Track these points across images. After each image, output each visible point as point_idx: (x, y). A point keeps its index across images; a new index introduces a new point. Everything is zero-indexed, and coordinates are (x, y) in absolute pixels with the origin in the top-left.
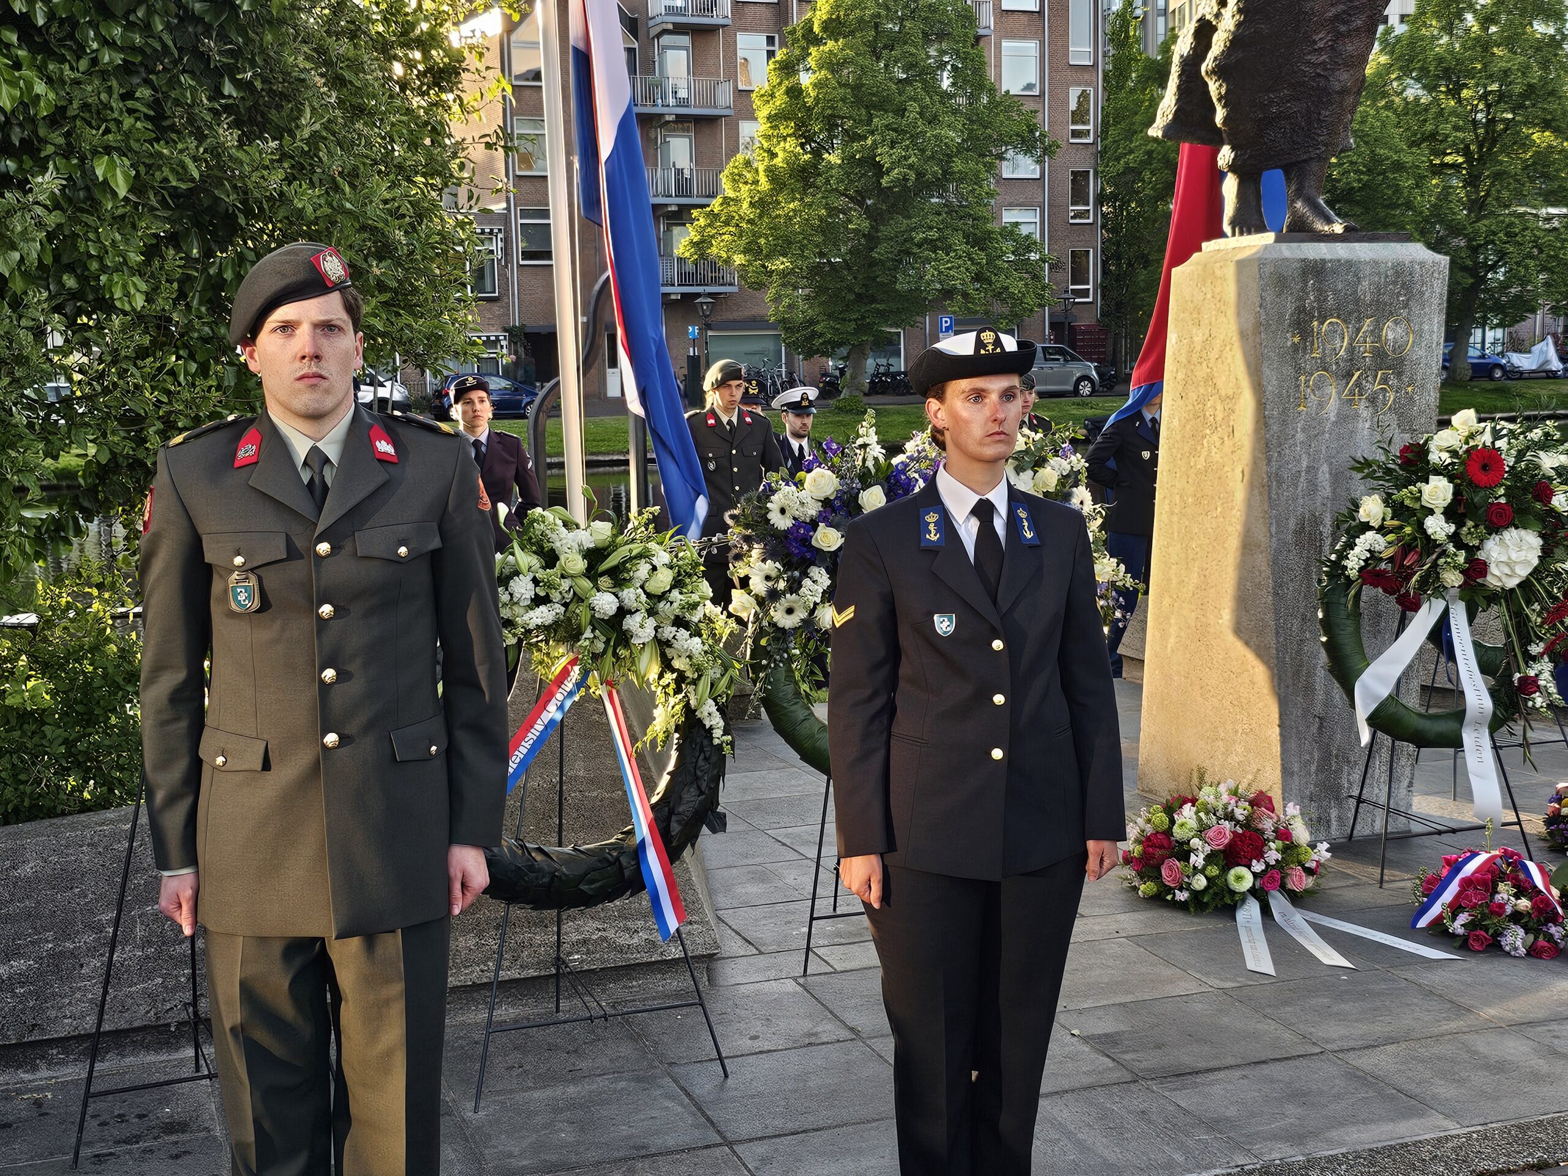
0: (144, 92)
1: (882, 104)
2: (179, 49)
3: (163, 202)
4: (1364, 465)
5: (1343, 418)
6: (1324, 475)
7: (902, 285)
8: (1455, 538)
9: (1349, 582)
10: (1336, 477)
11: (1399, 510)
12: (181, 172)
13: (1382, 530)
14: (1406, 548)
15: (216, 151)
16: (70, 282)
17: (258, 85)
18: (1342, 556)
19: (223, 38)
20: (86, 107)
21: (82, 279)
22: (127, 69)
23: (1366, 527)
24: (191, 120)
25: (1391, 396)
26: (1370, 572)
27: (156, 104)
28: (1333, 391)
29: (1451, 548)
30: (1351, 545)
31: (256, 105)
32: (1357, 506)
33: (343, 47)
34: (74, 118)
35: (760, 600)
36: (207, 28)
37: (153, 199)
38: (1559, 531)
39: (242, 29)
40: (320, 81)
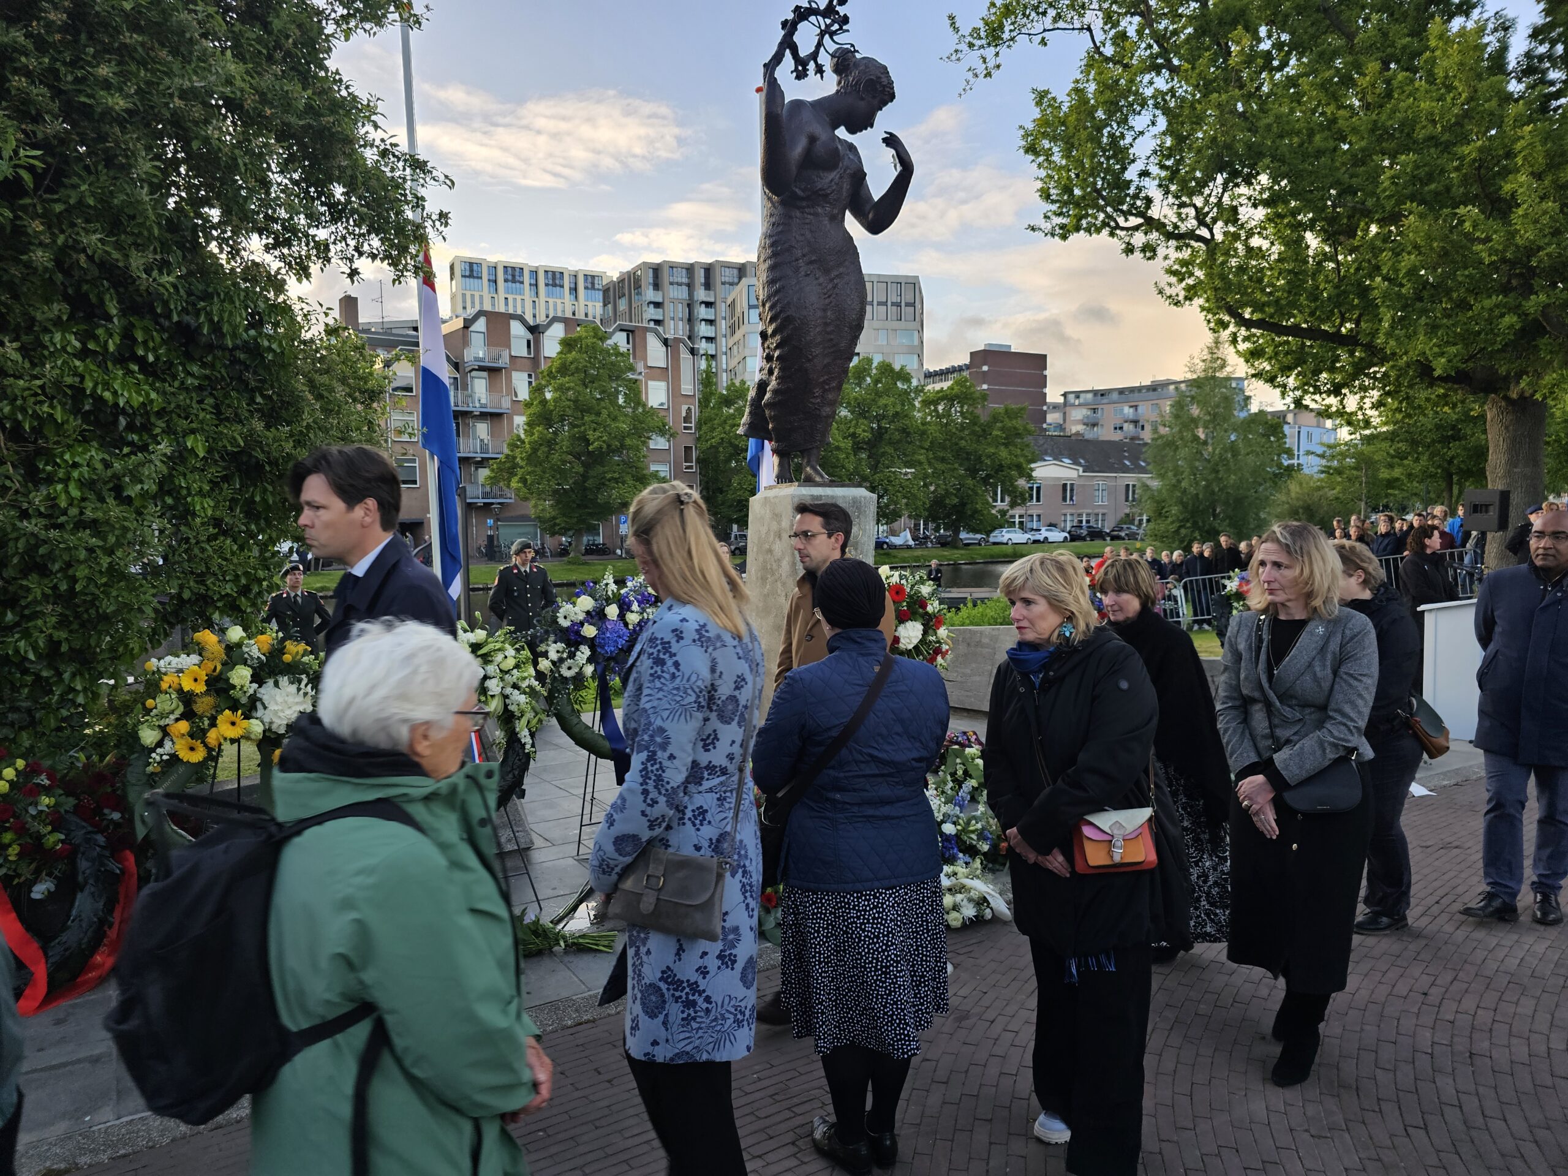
0: (210, 401)
1: (589, 410)
2: (231, 378)
3: (222, 457)
7: (601, 499)
12: (233, 441)
15: (252, 431)
16: (169, 501)
17: (275, 397)
19: (255, 373)
20: (178, 406)
21: (177, 499)
22: (200, 388)
24: (236, 415)
27: (216, 406)
31: (273, 409)
33: (324, 379)
34: (172, 412)
35: (554, 663)
36: (247, 368)
37: (217, 457)
38: (930, 623)
39: (267, 368)
40: (310, 397)
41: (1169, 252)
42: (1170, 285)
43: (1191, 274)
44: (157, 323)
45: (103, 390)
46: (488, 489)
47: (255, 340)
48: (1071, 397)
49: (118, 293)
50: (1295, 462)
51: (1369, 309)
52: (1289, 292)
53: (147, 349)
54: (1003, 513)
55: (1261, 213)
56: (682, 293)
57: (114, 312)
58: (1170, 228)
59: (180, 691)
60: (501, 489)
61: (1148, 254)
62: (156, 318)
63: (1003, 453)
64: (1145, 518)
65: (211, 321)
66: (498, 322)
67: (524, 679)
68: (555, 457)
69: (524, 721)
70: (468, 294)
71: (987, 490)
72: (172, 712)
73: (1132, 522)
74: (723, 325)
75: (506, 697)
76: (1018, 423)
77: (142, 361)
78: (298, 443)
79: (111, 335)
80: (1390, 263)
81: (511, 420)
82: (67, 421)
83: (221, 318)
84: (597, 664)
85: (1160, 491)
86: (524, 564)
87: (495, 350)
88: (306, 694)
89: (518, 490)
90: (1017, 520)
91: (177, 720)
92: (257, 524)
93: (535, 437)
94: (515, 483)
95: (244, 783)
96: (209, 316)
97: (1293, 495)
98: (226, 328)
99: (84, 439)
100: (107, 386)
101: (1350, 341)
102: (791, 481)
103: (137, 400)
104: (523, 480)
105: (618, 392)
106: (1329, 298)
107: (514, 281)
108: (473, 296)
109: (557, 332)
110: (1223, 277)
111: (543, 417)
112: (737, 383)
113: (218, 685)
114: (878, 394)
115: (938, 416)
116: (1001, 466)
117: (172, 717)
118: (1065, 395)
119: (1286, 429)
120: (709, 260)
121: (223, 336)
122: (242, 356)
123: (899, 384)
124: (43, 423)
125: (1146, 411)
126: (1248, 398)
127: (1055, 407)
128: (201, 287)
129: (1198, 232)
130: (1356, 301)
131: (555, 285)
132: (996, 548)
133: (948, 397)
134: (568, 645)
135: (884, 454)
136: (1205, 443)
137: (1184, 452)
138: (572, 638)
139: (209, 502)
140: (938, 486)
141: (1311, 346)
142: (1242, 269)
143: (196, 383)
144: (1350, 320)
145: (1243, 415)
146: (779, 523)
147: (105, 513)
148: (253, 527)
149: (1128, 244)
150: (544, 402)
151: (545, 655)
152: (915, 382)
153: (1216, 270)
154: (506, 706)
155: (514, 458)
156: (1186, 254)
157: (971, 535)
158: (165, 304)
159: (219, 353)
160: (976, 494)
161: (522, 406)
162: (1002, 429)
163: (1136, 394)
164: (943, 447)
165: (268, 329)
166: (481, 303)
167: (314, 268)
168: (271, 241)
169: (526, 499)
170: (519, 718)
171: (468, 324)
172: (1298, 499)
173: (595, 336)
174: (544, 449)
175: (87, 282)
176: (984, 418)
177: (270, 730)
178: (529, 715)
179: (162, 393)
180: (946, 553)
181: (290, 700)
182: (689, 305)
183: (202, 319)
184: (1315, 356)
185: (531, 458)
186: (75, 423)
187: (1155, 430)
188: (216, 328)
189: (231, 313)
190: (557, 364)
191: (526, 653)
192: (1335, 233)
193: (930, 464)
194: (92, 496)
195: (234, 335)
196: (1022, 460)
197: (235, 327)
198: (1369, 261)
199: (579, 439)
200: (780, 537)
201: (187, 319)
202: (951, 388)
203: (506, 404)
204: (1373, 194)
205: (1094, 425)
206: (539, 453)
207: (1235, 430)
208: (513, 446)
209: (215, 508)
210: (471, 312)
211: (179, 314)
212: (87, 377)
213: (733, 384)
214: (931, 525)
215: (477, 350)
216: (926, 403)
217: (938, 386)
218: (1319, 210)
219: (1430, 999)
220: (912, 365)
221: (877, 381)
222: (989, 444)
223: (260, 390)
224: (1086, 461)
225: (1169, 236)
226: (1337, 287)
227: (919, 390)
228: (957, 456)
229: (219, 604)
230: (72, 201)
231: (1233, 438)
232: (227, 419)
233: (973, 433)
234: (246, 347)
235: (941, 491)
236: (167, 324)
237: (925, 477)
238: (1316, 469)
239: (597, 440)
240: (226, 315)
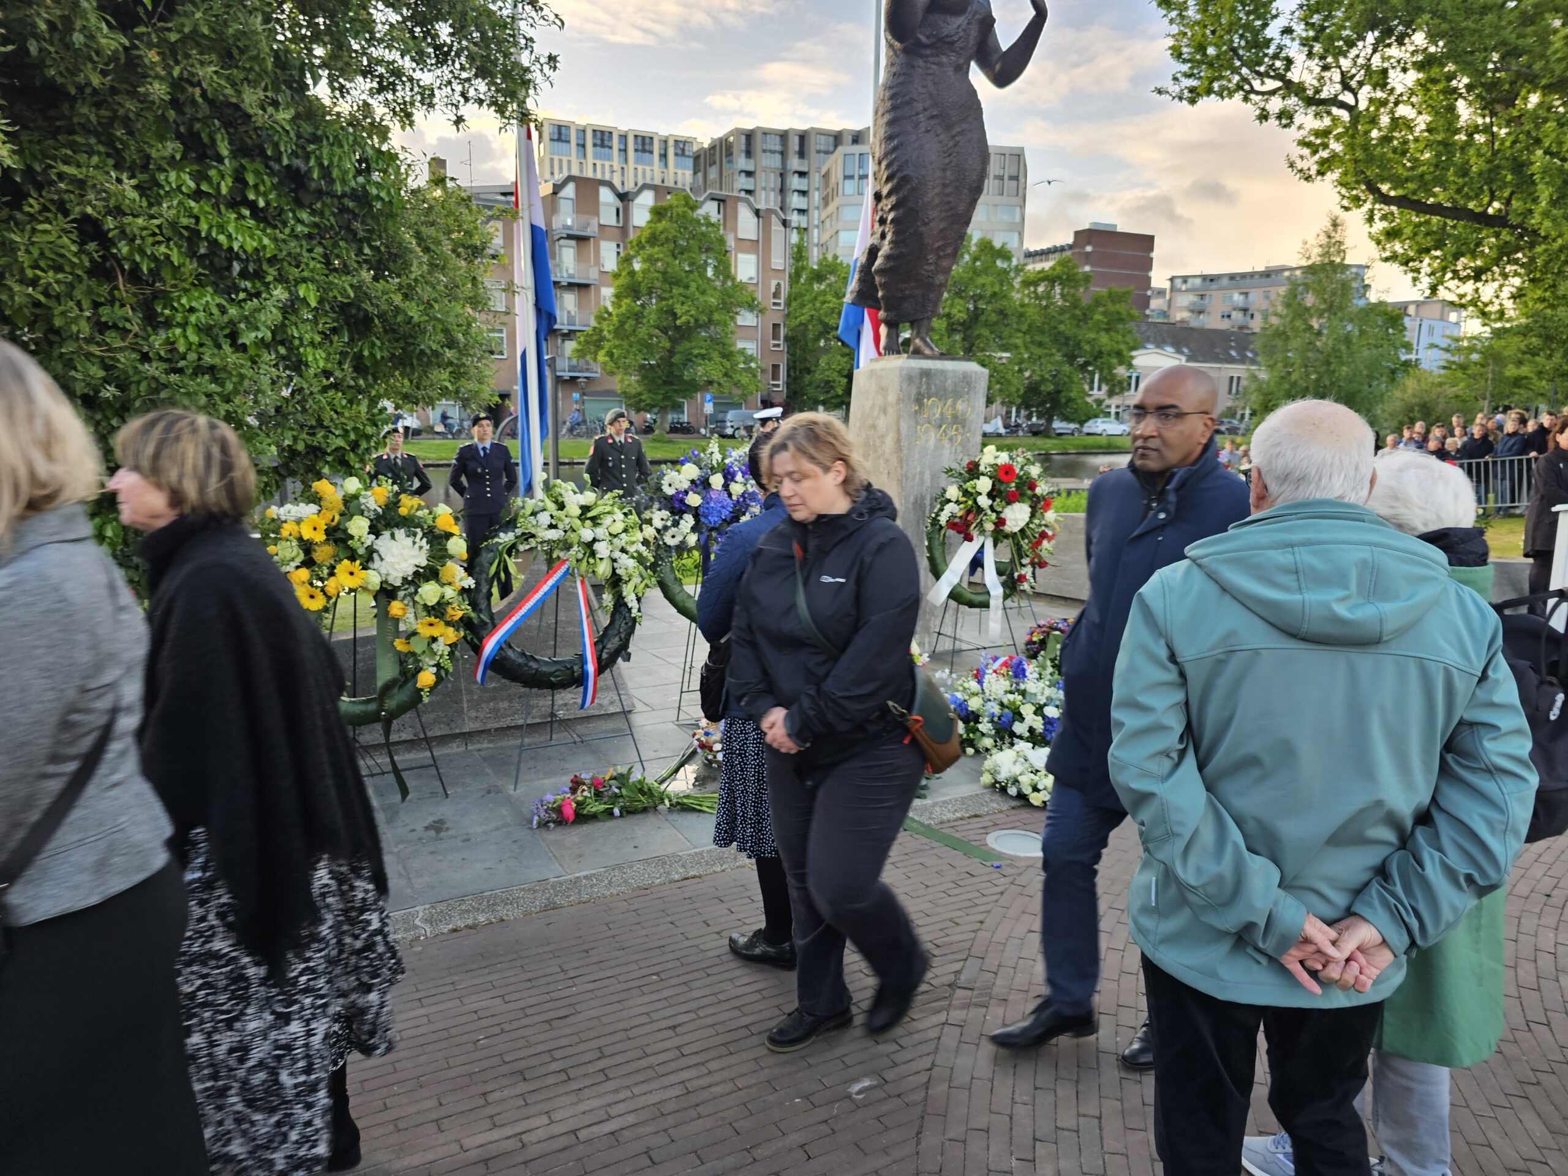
0: (319, 250)
1: (677, 283)
2: (340, 227)
3: (332, 308)
4: (949, 471)
5: (938, 447)
6: (927, 476)
7: (687, 376)
8: (991, 507)
9: (941, 527)
10: (934, 477)
11: (966, 493)
12: (343, 292)
13: (957, 502)
14: (969, 512)
15: (362, 282)
17: (383, 249)
18: (937, 515)
19: (363, 223)
20: (289, 254)
22: (310, 237)
23: (949, 501)
24: (345, 265)
25: (959, 438)
26: (951, 524)
27: (325, 256)
28: (933, 434)
29: (989, 512)
30: (942, 510)
31: (381, 260)
32: (945, 491)
33: (431, 231)
34: (282, 260)
35: (658, 531)
36: (355, 216)
37: (327, 307)
38: (1038, 505)
39: (375, 218)
40: (418, 249)
41: (1308, 121)
42: (1302, 157)
43: (1325, 146)
44: (267, 166)
45: (218, 233)
46: (574, 362)
47: (364, 187)
48: (1178, 282)
49: (228, 133)
50: (1413, 357)
51: (1525, 184)
52: (1436, 166)
53: (258, 193)
54: (1099, 402)
55: (1413, 76)
56: (775, 161)
57: (225, 152)
58: (1310, 93)
59: (300, 539)
60: (587, 363)
61: (1284, 122)
62: (266, 159)
63: (1104, 339)
64: (1248, 412)
65: (321, 165)
66: (587, 187)
67: (633, 543)
68: (642, 331)
69: (631, 585)
70: (556, 158)
71: (1084, 378)
72: (293, 560)
73: (1233, 416)
74: (816, 196)
75: (614, 561)
76: (1121, 308)
77: (252, 206)
78: (406, 296)
79: (223, 177)
80: (1554, 135)
81: (598, 291)
82: (184, 264)
83: (331, 163)
84: (700, 533)
85: (1268, 383)
86: (618, 434)
87: (584, 218)
88: (421, 548)
89: (605, 363)
90: (1113, 410)
91: (297, 567)
92: (365, 379)
93: (623, 309)
94: (602, 357)
95: (359, 634)
96: (319, 160)
97: (1410, 391)
98: (335, 173)
99: (200, 283)
100: (222, 229)
101: (1499, 221)
102: (899, 352)
103: (251, 245)
104: (610, 354)
105: (706, 264)
106: (1480, 174)
107: (603, 145)
108: (561, 161)
109: (647, 199)
110: (1366, 148)
111: (632, 289)
112: (830, 258)
113: (337, 535)
114: (976, 273)
115: (1037, 297)
116: (1100, 353)
117: (293, 564)
118: (1172, 279)
119: (1407, 321)
120: (803, 126)
121: (332, 181)
122: (351, 204)
123: (999, 263)
124: (161, 264)
125: (1257, 298)
126: (1367, 287)
127: (1161, 293)
128: (310, 129)
129: (1341, 98)
130: (1509, 177)
131: (644, 151)
132: (1090, 439)
133: (1051, 279)
134: (673, 513)
135: (979, 336)
136: (1319, 333)
137: (1295, 343)
138: (676, 506)
139: (321, 354)
140: (1034, 371)
141: (1454, 227)
142: (1386, 140)
143: (306, 230)
144: (1499, 199)
145: (1361, 303)
146: (885, 397)
147: (222, 359)
148: (361, 382)
149: (1263, 109)
150: (632, 273)
151: (649, 522)
152: (1015, 262)
153: (1359, 140)
154: (614, 569)
155: (601, 331)
156: (1327, 121)
157: (1064, 425)
158: (276, 146)
159: (329, 200)
160: (1072, 382)
161: (610, 278)
162: (1104, 313)
163: (1248, 281)
164: (1041, 331)
165: (376, 176)
166: (569, 169)
167: (419, 114)
168: (375, 85)
169: (612, 373)
170: (626, 582)
171: (557, 189)
172: (1414, 396)
173: (687, 204)
174: (632, 322)
175: (198, 120)
176: (1085, 302)
177: (386, 582)
178: (636, 580)
179: (275, 240)
180: (1039, 442)
181: (406, 552)
182: (781, 175)
183: (312, 162)
184: (1457, 239)
185: (619, 332)
186: (191, 266)
187: (1265, 318)
188: (326, 173)
189: (340, 158)
190: (646, 234)
191: (634, 517)
192: (1494, 101)
193: (1027, 348)
194: (208, 342)
195: (344, 182)
196: (1122, 347)
197: (345, 172)
198: (1528, 133)
199: (666, 312)
200: (885, 412)
201: (298, 163)
202: (1053, 268)
203: (593, 276)
204: (1542, 56)
205: (1200, 312)
206: (627, 326)
207: (1351, 320)
208: (600, 318)
209: (327, 360)
210: (559, 177)
211: (289, 158)
212: (202, 219)
213: (825, 259)
214: (1023, 413)
215: (566, 218)
216: (1026, 283)
217: (1039, 266)
218: (1478, 73)
219: (1552, 901)
220: (1013, 244)
221: (975, 259)
222: (1090, 329)
223: (368, 241)
224: (1190, 350)
225: (1310, 102)
226: (1489, 161)
227: (1019, 270)
228: (1055, 341)
229: (329, 459)
230: (187, 30)
231: (1349, 328)
232: (335, 270)
233: (1074, 316)
234: (354, 195)
235: (1036, 378)
236: (277, 167)
237: (1021, 362)
238: (1436, 364)
239: (685, 314)
240: (336, 159)
